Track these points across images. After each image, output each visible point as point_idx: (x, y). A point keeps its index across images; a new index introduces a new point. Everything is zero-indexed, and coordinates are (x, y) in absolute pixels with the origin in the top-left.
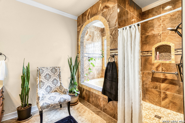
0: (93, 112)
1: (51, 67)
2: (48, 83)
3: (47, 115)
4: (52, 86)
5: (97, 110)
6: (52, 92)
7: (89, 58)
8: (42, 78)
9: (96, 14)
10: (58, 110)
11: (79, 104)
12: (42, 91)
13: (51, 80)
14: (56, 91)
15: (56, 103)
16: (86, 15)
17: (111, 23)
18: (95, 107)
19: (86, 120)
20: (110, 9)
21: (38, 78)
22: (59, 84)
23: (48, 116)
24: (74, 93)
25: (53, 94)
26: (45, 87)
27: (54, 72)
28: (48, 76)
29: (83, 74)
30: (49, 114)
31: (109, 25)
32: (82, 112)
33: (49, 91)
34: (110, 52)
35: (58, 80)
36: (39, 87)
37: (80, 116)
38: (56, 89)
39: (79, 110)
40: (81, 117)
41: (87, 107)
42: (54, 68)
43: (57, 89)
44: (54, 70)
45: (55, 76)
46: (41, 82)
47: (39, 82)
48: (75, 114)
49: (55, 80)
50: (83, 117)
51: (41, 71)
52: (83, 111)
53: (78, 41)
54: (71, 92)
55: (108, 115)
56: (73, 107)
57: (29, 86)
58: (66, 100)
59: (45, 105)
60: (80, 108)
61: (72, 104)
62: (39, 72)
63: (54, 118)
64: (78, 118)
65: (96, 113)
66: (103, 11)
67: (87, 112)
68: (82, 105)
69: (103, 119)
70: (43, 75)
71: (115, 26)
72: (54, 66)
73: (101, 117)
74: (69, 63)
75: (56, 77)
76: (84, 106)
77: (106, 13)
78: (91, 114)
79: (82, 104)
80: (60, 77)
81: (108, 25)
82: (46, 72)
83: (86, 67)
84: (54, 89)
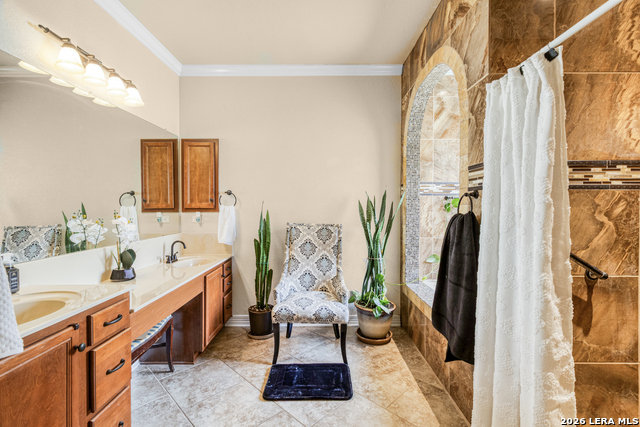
0: (416, 383)
1: (318, 225)
2: (307, 265)
3: (299, 343)
4: (316, 273)
5: (434, 384)
6: (316, 289)
7: (446, 198)
8: (296, 252)
9: (439, 43)
10: (327, 341)
11: (392, 345)
12: (292, 280)
13: (316, 257)
14: (324, 289)
15: (309, 316)
16: (418, 54)
17: (472, 68)
18: (433, 373)
19: (381, 392)
20: (471, 13)
21: (288, 249)
22: (333, 273)
23: (301, 345)
24: (375, 306)
25: (312, 295)
26: (299, 273)
27: (324, 238)
28: (308, 247)
29: (416, 252)
30: (305, 343)
31: (467, 76)
32: (384, 369)
33: (307, 284)
34: (467, 179)
35: (334, 260)
36: (286, 271)
37: (371, 375)
38: (325, 284)
39: (379, 360)
40: (371, 380)
41: (408, 363)
42: (326, 228)
43: (328, 283)
44: (324, 232)
45: (324, 249)
46: (292, 258)
47: (288, 258)
48: (359, 367)
49: (324, 261)
50: (377, 381)
51: (294, 232)
52: (388, 367)
53: (402, 145)
54: (363, 301)
55: (461, 413)
56: (367, 347)
57: (269, 263)
58: (335, 318)
59: (284, 312)
60: (384, 358)
61: (368, 338)
62: (290, 236)
63: (309, 355)
64: (362, 378)
65: (425, 389)
66: (455, 28)
67: (398, 374)
68: (395, 353)
69: (433, 415)
70: (298, 242)
71: (482, 76)
72: (326, 223)
73: (432, 407)
74: (362, 215)
75: (329, 251)
76: (400, 357)
77: (460, 34)
78: (404, 384)
79: (397, 350)
80: (339, 253)
81: (465, 77)
82: (305, 236)
83: (432, 232)
84: (320, 283)
